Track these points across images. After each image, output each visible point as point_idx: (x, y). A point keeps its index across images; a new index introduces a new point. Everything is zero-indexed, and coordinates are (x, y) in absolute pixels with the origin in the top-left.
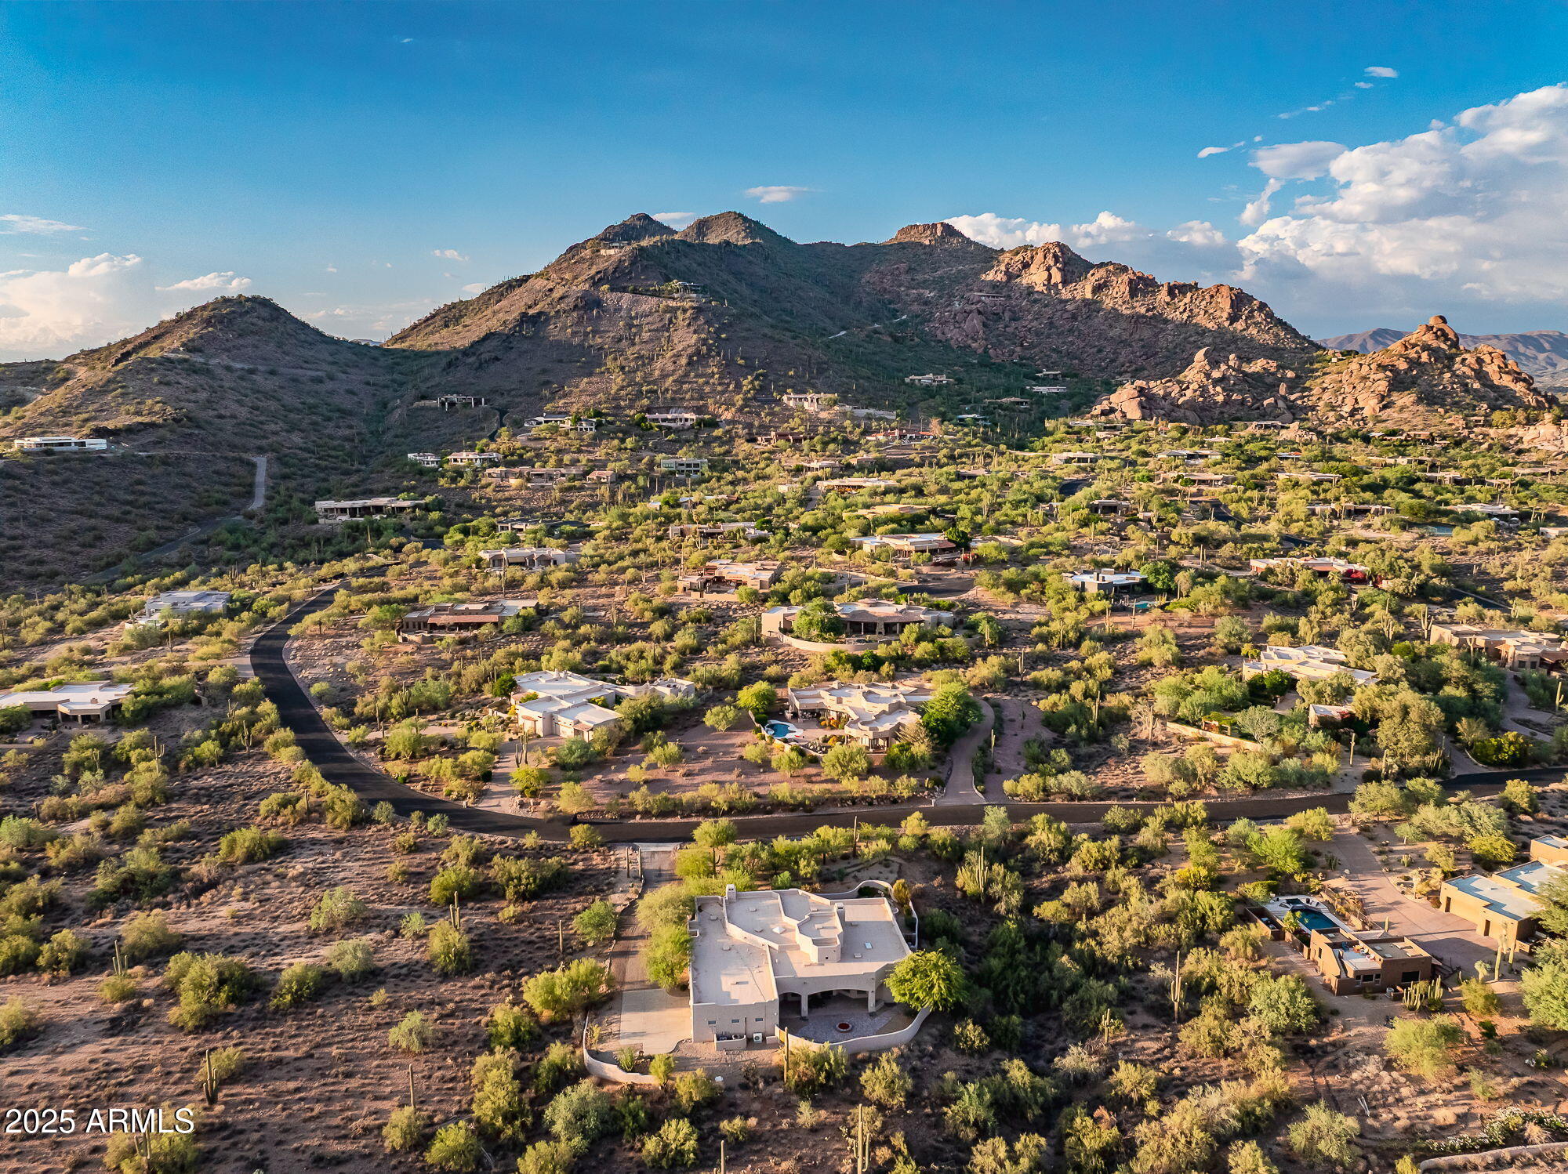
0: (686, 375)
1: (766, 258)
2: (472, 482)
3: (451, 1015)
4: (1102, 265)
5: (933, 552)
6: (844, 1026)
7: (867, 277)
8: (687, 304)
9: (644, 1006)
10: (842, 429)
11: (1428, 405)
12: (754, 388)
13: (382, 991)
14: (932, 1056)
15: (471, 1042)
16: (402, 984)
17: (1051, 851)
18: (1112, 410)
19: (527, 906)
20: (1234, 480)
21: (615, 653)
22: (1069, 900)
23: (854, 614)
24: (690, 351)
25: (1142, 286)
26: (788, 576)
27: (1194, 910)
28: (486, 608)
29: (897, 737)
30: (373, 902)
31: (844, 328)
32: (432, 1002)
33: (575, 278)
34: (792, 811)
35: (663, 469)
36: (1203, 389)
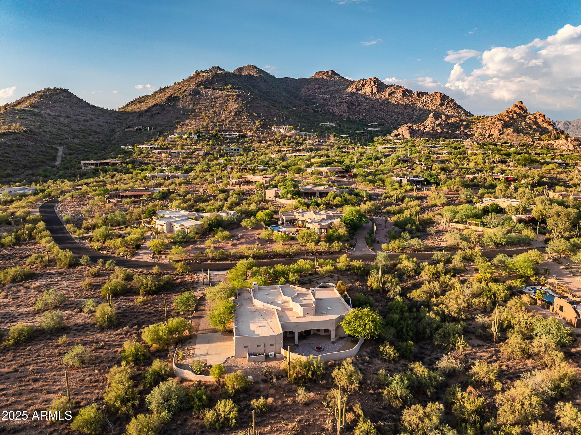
0: (234, 119)
1: (265, 82)
2: (147, 155)
3: (102, 348)
4: (392, 86)
5: (337, 172)
6: (319, 348)
7: (303, 90)
8: (234, 94)
9: (208, 341)
10: (296, 139)
11: (517, 133)
12: (260, 124)
13: (65, 336)
14: (369, 363)
15: (110, 361)
16: (78, 333)
17: (411, 270)
18: (399, 135)
19: (150, 297)
20: (451, 153)
21: (202, 205)
22: (425, 289)
23: (306, 189)
24: (235, 110)
25: (407, 93)
26: (276, 178)
27: (490, 291)
28: (146, 190)
29: (331, 228)
30: (72, 297)
31: (295, 107)
32: (92, 342)
33: (190, 84)
34: (284, 258)
35: (224, 151)
36: (433, 128)
